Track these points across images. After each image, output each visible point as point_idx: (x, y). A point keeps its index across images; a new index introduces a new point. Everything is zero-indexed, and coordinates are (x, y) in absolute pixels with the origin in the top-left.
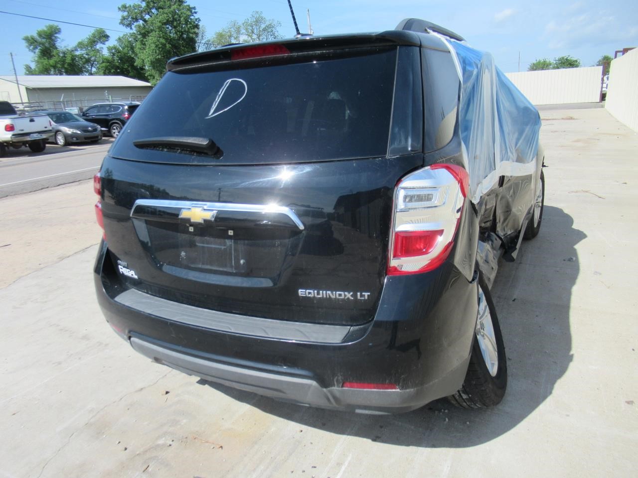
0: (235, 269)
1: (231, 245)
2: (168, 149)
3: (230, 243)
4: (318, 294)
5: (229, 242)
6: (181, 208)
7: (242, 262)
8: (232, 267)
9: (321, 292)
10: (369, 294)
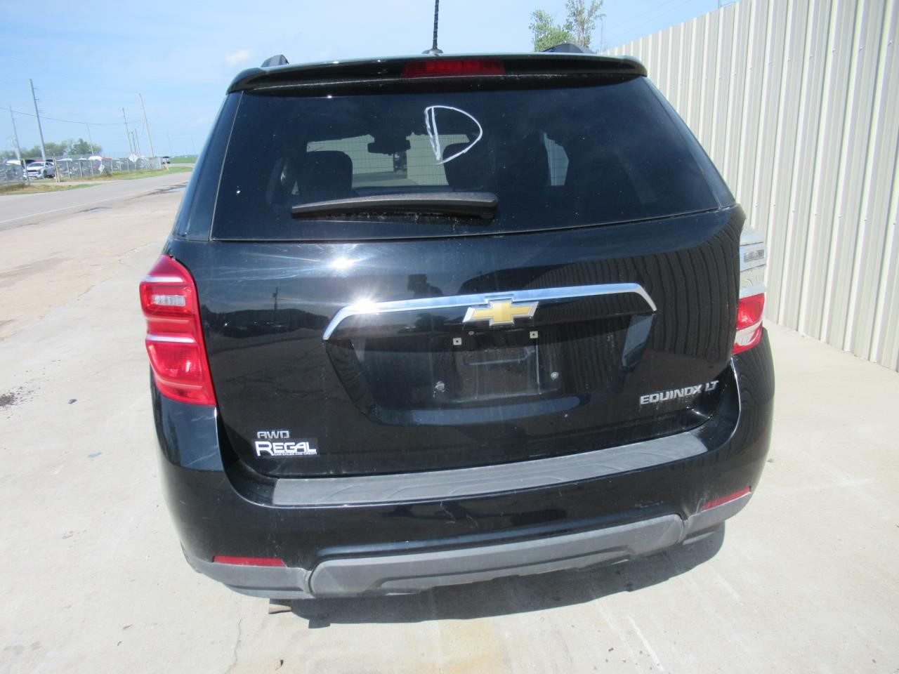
0: (541, 389)
1: (535, 353)
2: (387, 215)
3: (533, 351)
4: (664, 396)
5: (529, 351)
6: (468, 306)
7: (554, 375)
8: (536, 387)
9: (668, 393)
10: (717, 382)
